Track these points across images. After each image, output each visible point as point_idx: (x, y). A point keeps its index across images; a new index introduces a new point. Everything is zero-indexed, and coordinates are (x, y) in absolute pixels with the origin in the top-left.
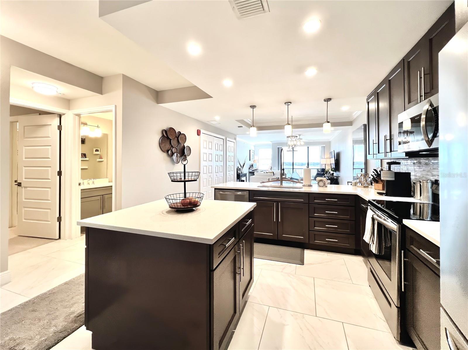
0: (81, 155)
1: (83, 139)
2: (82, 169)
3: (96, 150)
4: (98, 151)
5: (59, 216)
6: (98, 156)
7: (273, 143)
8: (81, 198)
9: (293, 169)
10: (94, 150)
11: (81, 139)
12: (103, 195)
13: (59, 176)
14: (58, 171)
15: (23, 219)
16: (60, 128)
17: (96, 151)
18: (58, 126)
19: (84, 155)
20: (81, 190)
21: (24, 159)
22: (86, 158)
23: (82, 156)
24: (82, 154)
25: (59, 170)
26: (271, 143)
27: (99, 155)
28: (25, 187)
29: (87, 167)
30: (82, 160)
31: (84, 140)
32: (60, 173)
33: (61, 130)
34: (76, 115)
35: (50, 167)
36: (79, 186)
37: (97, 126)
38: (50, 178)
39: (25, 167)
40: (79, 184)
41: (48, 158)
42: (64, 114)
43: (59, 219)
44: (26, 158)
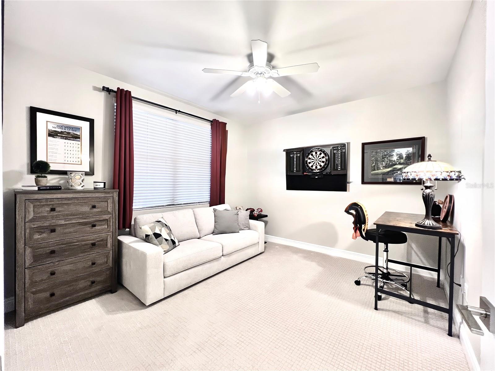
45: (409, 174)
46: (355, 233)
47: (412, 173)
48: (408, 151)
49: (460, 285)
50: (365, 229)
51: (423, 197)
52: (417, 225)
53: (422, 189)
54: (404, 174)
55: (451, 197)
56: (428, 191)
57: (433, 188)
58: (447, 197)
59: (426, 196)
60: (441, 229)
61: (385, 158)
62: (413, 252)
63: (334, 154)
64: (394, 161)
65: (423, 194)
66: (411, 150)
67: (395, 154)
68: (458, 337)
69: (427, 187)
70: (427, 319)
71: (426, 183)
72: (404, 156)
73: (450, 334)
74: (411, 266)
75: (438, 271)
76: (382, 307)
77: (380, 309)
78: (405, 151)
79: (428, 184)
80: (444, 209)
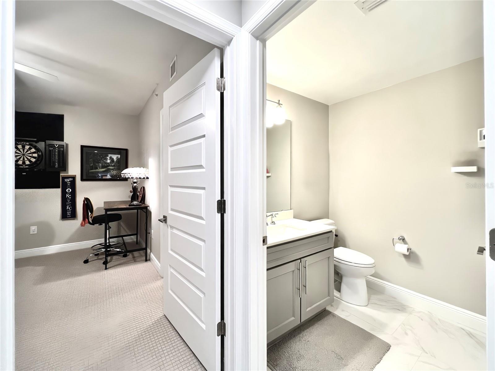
5: (221, 320)
12: (300, 259)
13: (220, 214)
14: (218, 202)
21: (170, 172)
25: (220, 199)
28: (172, 227)
32: (221, 206)
33: (224, 89)
34: (257, 38)
35: (204, 188)
36: (263, 245)
37: (278, 102)
38: (203, 215)
39: (171, 188)
40: (264, 241)
41: (201, 167)
42: (229, 42)
43: (222, 329)
44: (172, 169)
45: (126, 175)
46: (84, 221)
47: (128, 174)
48: (117, 157)
49: (150, 233)
50: (93, 217)
51: (132, 188)
52: (130, 206)
53: (132, 184)
54: (123, 174)
55: (144, 188)
56: (135, 185)
57: (137, 183)
58: (142, 188)
59: (134, 187)
60: (141, 205)
61: (101, 160)
62: (121, 228)
63: (50, 151)
64: (108, 163)
65: (133, 186)
66: (119, 156)
67: (108, 158)
68: (149, 260)
69: (135, 183)
70: (135, 260)
71: (134, 180)
72: (115, 160)
73: (146, 260)
74: (122, 236)
75: (137, 234)
76: (110, 266)
77: (109, 268)
78: (115, 157)
79: (135, 181)
80: (140, 195)
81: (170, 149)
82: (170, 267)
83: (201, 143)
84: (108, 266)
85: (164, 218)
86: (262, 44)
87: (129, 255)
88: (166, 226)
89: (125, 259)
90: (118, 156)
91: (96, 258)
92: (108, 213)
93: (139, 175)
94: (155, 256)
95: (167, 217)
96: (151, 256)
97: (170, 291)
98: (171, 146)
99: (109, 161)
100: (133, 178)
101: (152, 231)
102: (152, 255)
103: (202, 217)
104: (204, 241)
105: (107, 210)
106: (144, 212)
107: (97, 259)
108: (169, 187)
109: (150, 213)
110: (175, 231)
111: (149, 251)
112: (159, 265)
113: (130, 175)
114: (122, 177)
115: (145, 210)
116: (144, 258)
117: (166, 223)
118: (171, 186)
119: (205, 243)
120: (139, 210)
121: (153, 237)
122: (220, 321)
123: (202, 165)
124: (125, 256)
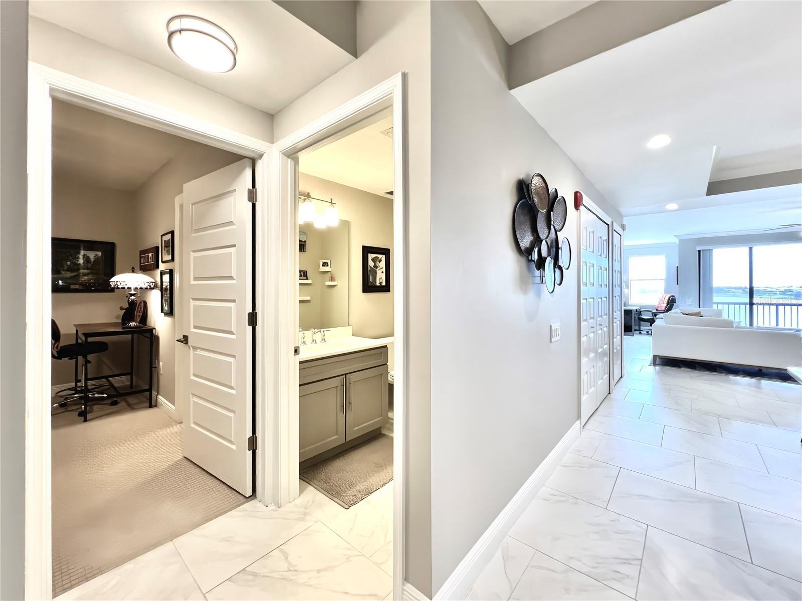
0: (298, 274)
1: (301, 241)
2: (301, 302)
3: (324, 263)
4: (328, 266)
5: (253, 434)
6: (327, 274)
7: (681, 241)
8: (300, 385)
9: (751, 304)
10: (321, 264)
11: (300, 241)
12: (345, 374)
13: (251, 327)
14: (249, 314)
15: (192, 421)
16: (252, 196)
17: (323, 266)
18: (249, 190)
19: (304, 274)
20: (301, 363)
21: (193, 282)
22: (307, 279)
23: (301, 276)
24: (300, 272)
25: (251, 311)
26: (677, 241)
27: (329, 273)
28: (195, 348)
29: (308, 298)
30: (301, 284)
31: (303, 243)
32: (253, 319)
33: (256, 201)
34: (288, 157)
35: (234, 301)
36: (295, 355)
37: (330, 201)
38: (233, 329)
39: (195, 301)
40: (296, 351)
41: (231, 278)
42: (261, 156)
43: (253, 444)
44: (195, 279)
45: (118, 283)
47: (121, 283)
49: (156, 367)
54: (113, 283)
56: (133, 298)
61: (67, 259)
64: (80, 264)
65: (129, 301)
66: (100, 254)
67: (81, 257)
68: (156, 406)
69: (132, 295)
70: (132, 408)
71: (131, 291)
72: (92, 260)
73: (151, 406)
74: (107, 377)
75: (131, 374)
76: (92, 417)
77: (90, 420)
78: (92, 255)
79: (133, 292)
80: (139, 314)
81: (193, 255)
82: (193, 396)
83: (231, 253)
84: (89, 416)
85: (184, 338)
86: (293, 163)
87: (120, 403)
88: (187, 347)
89: (114, 408)
90: (97, 254)
91: (63, 409)
92: (90, 339)
93: (140, 284)
94: (166, 399)
95: (188, 336)
96: (159, 400)
97: (193, 425)
98: (194, 251)
99: (81, 261)
100: (130, 288)
101: (161, 363)
102: (160, 397)
103: (232, 332)
104: (234, 356)
105: (87, 335)
106: (148, 338)
107: (65, 410)
108: (191, 300)
109: (158, 338)
110: (199, 352)
111: (154, 393)
112: (174, 407)
113: (125, 284)
114: (112, 286)
115: (148, 335)
116: (148, 404)
117: (187, 343)
118: (193, 299)
119: (235, 358)
120: (135, 335)
121: (161, 372)
122: (251, 435)
123: (232, 277)
124: (115, 403)
